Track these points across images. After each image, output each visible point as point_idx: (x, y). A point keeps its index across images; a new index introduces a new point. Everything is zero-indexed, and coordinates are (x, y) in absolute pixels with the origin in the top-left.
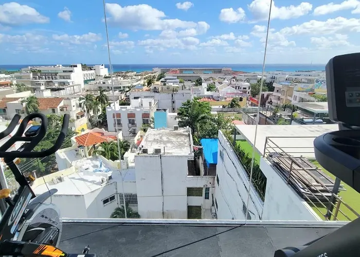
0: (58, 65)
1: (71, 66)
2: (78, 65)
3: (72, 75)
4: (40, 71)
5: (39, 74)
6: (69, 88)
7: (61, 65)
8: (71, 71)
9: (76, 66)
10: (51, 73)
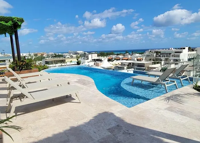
0: (170, 48)
1: (181, 49)
2: (186, 48)
3: (181, 54)
4: (160, 52)
5: (159, 54)
6: (181, 63)
7: (172, 49)
8: (181, 52)
9: (184, 49)
10: (167, 53)
